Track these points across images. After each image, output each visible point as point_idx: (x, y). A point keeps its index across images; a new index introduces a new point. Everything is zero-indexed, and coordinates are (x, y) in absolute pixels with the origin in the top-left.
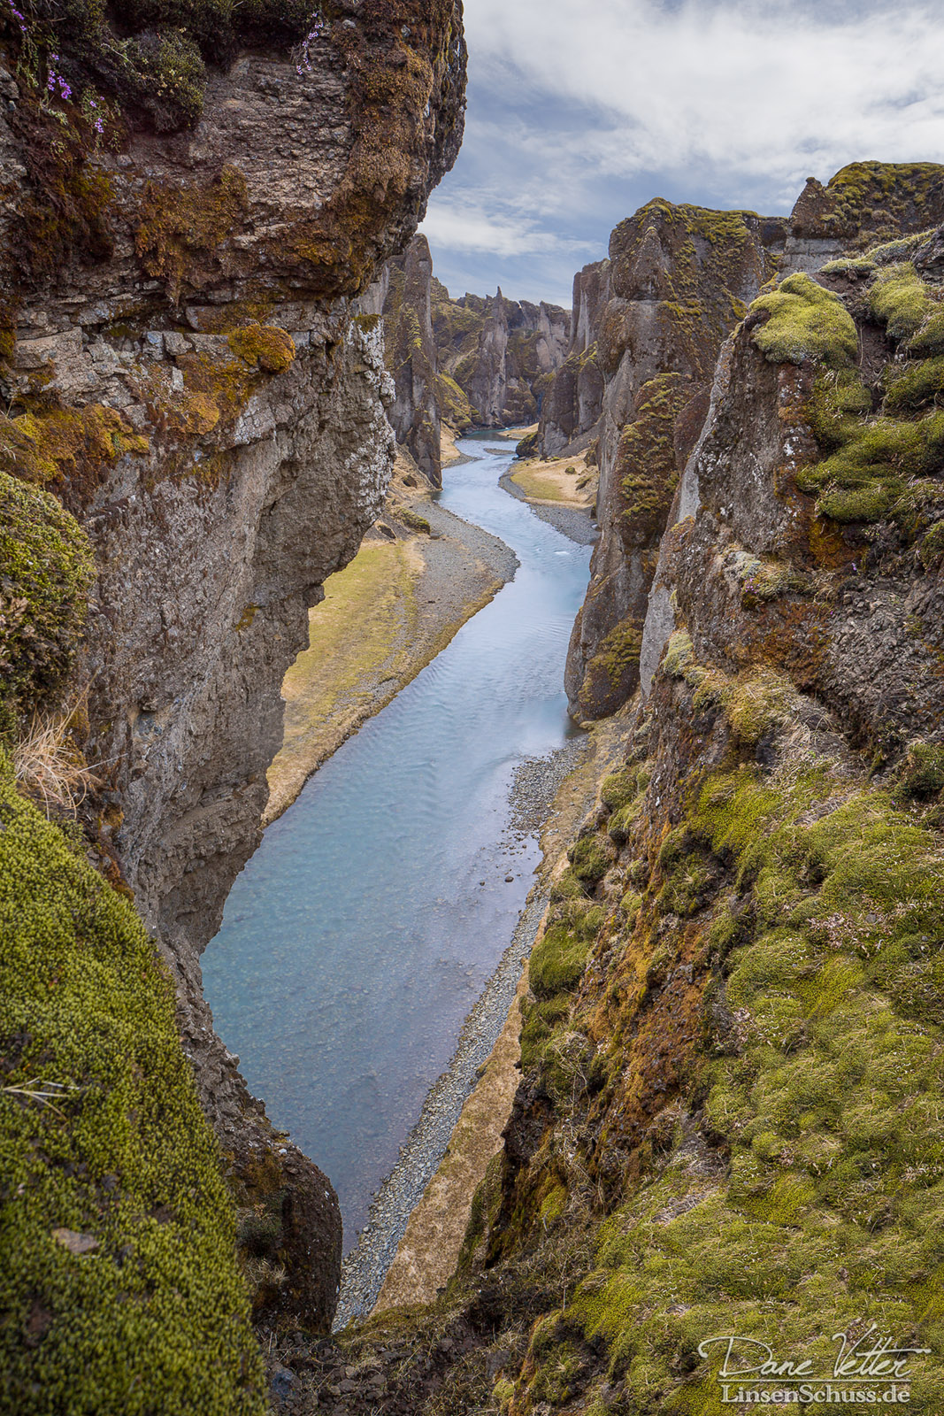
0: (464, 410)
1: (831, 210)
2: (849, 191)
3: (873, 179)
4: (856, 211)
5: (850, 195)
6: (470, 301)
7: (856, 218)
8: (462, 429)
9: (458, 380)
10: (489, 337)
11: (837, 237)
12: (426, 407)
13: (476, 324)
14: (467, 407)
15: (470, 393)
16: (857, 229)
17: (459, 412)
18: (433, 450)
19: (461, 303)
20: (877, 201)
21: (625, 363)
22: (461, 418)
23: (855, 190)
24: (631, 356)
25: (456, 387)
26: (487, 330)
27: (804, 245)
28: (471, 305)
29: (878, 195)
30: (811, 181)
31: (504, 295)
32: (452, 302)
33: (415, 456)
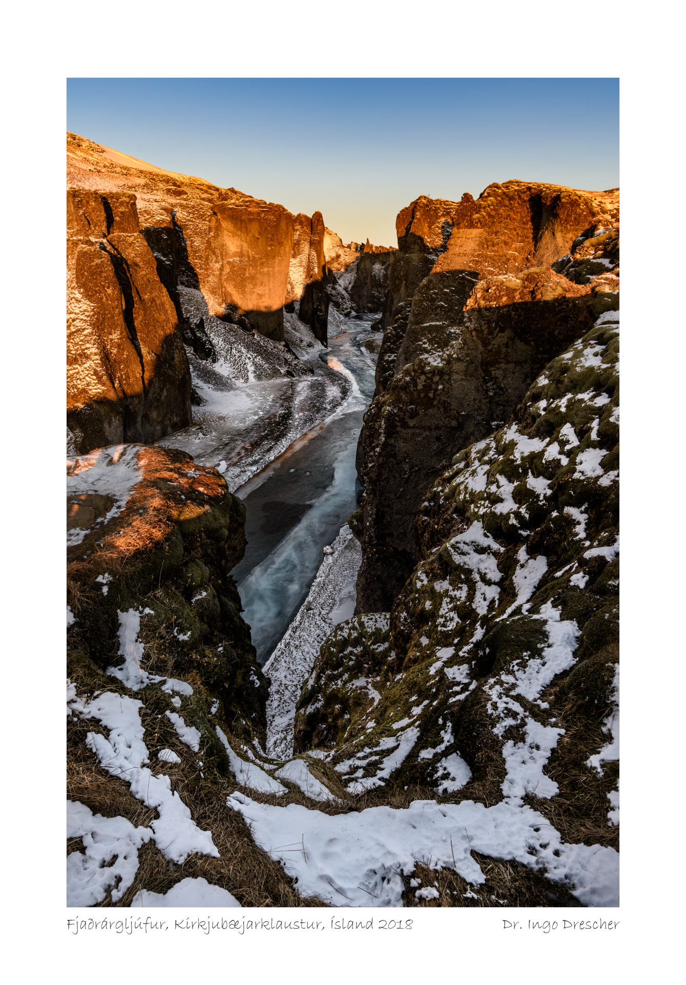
0: (348, 304)
1: (477, 212)
2: (489, 200)
4: (493, 213)
5: (490, 203)
6: (354, 246)
7: (493, 216)
11: (482, 228)
12: (320, 305)
17: (345, 306)
18: (323, 328)
19: (349, 246)
20: (506, 207)
21: (403, 289)
23: (493, 199)
24: (406, 285)
27: (462, 233)
29: (506, 202)
30: (465, 195)
31: (370, 243)
32: (344, 246)
33: (314, 331)
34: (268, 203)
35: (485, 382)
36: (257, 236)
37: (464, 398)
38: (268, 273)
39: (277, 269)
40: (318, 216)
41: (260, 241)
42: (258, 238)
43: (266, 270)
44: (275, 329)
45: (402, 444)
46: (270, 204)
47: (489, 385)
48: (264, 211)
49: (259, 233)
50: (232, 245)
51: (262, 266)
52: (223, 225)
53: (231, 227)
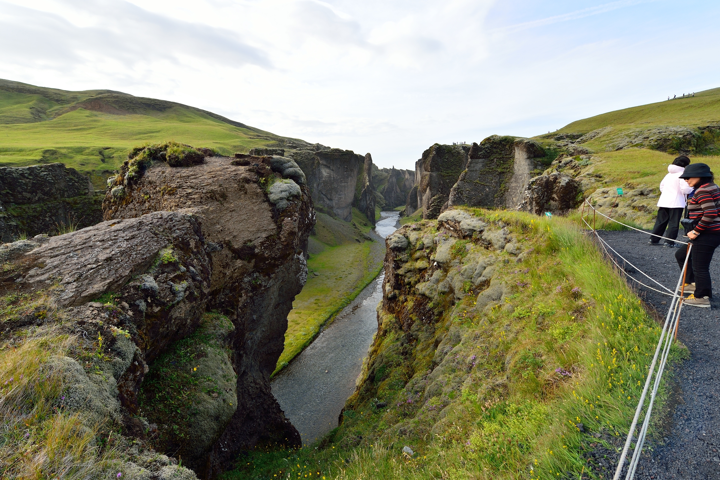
0: (383, 202)
1: (481, 151)
4: (488, 151)
5: (487, 147)
6: (385, 170)
7: (488, 153)
8: (382, 208)
9: (381, 193)
10: (391, 181)
11: (483, 158)
12: (371, 202)
13: (386, 177)
14: (384, 201)
15: (385, 197)
16: (490, 156)
18: (373, 215)
19: (382, 170)
20: (495, 148)
21: (428, 190)
22: (382, 204)
23: (488, 145)
24: (430, 188)
25: (381, 195)
26: (390, 178)
27: (474, 161)
28: (385, 171)
30: (474, 143)
31: (395, 168)
32: (379, 170)
33: (367, 217)
34: (345, 150)
36: (339, 167)
38: (345, 186)
39: (349, 184)
40: (369, 155)
41: (340, 169)
42: (339, 168)
43: (343, 184)
44: (348, 215)
46: (346, 150)
48: (342, 155)
49: (340, 165)
50: (325, 172)
51: (341, 182)
52: (321, 162)
53: (325, 163)
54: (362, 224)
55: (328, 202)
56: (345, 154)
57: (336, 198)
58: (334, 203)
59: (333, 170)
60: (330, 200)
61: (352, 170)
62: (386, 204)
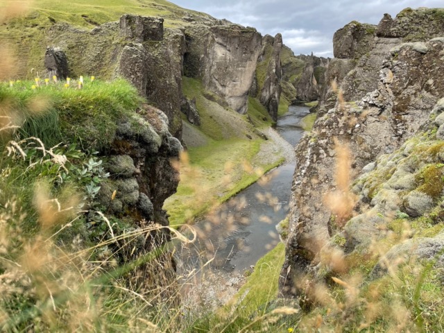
0: (294, 95)
1: (394, 26)
2: (404, 19)
3: (415, 15)
4: (406, 27)
5: (404, 20)
6: (303, 57)
7: (406, 30)
8: (292, 102)
9: (294, 84)
10: (307, 70)
11: (397, 37)
12: (274, 93)
13: (302, 65)
14: (296, 93)
15: (298, 89)
16: (407, 34)
17: (292, 95)
18: (276, 108)
19: (298, 57)
20: (417, 23)
22: (292, 97)
23: (407, 18)
25: (293, 87)
26: (307, 67)
27: (382, 39)
29: (417, 21)
30: (386, 15)
31: (314, 55)
32: (295, 57)
33: (269, 110)
34: (246, 27)
35: (396, 123)
37: (376, 135)
38: (241, 71)
39: (247, 68)
40: (279, 36)
41: (238, 50)
42: (237, 48)
43: (240, 69)
44: (243, 106)
45: (323, 169)
46: (248, 27)
47: (398, 125)
48: (243, 32)
49: (238, 45)
50: (220, 52)
51: (238, 66)
52: (216, 39)
53: (220, 41)
54: (260, 118)
55: (220, 88)
56: (246, 32)
57: (230, 85)
58: (227, 91)
59: (229, 51)
60: (224, 86)
61: (252, 52)
62: (297, 97)
